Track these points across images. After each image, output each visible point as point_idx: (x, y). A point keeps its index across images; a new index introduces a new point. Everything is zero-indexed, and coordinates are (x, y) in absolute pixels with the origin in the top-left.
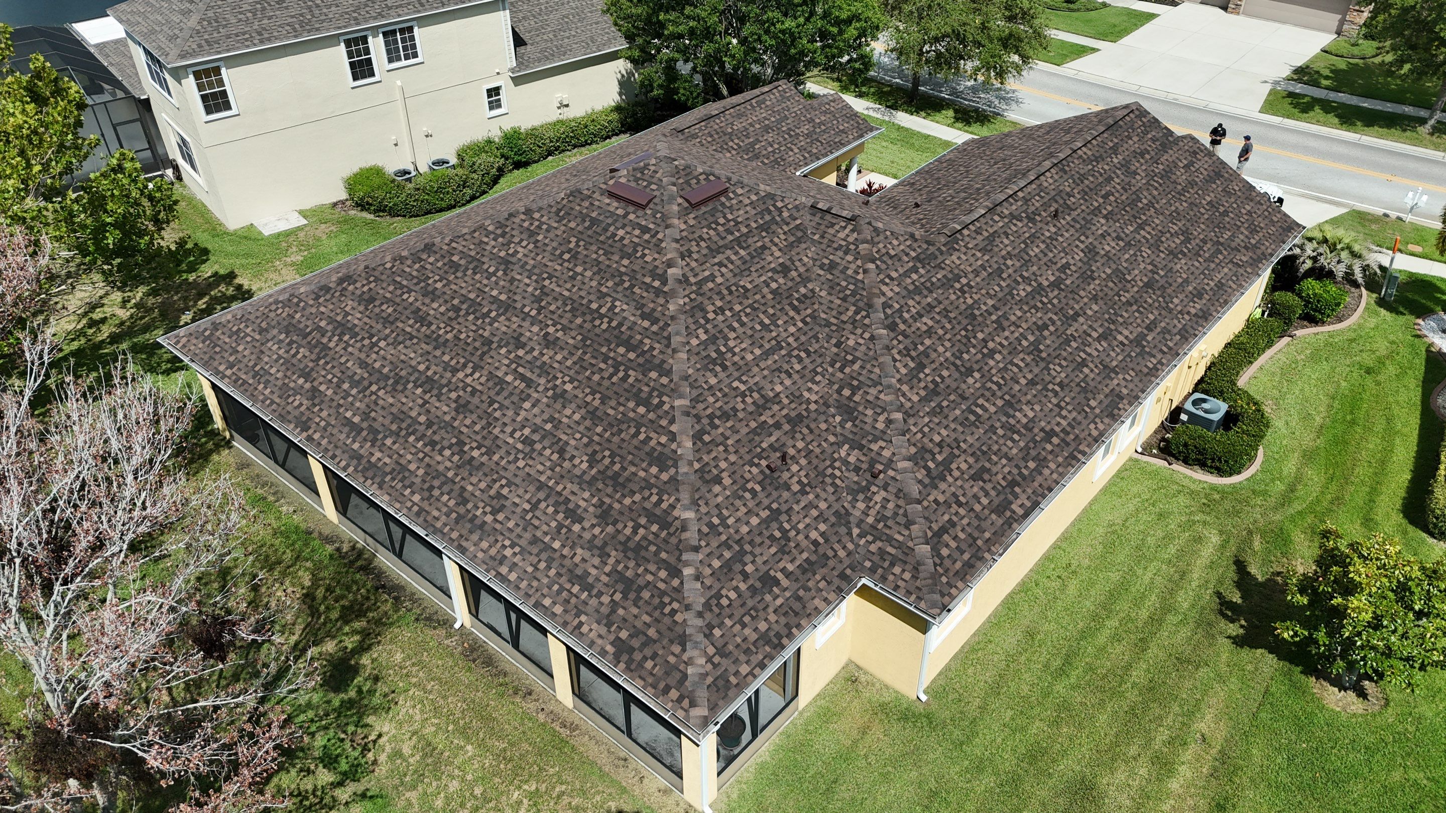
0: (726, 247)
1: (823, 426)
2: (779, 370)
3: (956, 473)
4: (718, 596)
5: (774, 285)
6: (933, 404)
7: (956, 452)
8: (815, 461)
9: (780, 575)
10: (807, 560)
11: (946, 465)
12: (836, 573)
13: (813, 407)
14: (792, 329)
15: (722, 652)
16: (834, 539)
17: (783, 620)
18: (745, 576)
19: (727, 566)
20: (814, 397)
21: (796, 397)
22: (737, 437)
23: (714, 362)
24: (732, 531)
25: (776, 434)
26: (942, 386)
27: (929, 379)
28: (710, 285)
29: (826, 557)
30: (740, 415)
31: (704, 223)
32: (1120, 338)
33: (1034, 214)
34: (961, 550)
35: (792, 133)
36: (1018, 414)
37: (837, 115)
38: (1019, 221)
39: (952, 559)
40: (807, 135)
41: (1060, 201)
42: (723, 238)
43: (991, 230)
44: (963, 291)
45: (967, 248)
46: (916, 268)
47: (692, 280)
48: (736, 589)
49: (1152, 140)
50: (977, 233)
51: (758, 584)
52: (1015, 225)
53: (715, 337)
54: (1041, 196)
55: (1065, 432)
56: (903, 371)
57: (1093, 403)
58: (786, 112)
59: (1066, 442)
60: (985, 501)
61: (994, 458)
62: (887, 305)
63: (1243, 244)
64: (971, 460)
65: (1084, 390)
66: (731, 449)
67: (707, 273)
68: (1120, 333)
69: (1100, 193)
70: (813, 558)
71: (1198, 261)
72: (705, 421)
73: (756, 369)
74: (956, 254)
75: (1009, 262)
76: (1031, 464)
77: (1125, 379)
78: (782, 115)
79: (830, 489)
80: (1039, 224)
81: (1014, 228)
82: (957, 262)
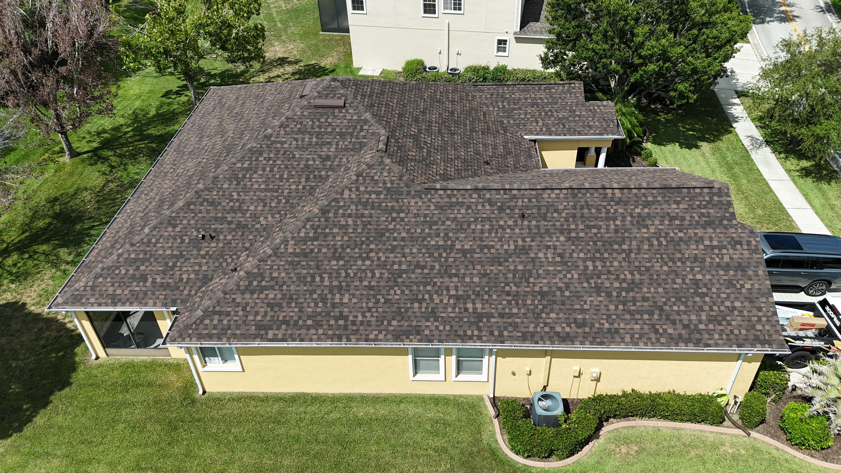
0: (309, 133)
3: (262, 296)
6: (296, 259)
8: (226, 248)
9: (150, 280)
10: (168, 284)
12: (173, 297)
13: (258, 226)
14: (293, 187)
15: (93, 288)
16: (191, 284)
17: (129, 296)
18: (138, 269)
19: (135, 260)
20: (264, 222)
21: (255, 217)
23: (236, 179)
24: (155, 249)
25: (225, 226)
28: (279, 146)
29: (178, 288)
30: (219, 207)
31: (312, 117)
32: (470, 306)
33: (509, 207)
34: (215, 327)
35: (549, 113)
36: (338, 296)
37: (597, 116)
38: (490, 205)
39: (206, 327)
40: (559, 118)
41: (543, 211)
42: (312, 128)
43: (460, 200)
44: (394, 219)
45: (430, 200)
46: (381, 193)
47: (273, 139)
48: (127, 271)
49: (703, 215)
50: (449, 196)
51: (138, 276)
52: (483, 206)
53: (251, 169)
54: (530, 201)
55: (354, 323)
56: (302, 235)
57: (394, 323)
58: (560, 100)
59: (346, 328)
60: (259, 318)
61: (293, 304)
62: (336, 200)
63: (686, 322)
64: (279, 296)
65: (400, 313)
66: (197, 218)
67: (284, 140)
68: (474, 303)
69: (587, 223)
70: (172, 284)
71: (617, 307)
72: (200, 200)
73: (252, 193)
74: (418, 200)
75: (448, 223)
76: (310, 322)
77: (437, 327)
78: (555, 101)
79: (217, 264)
80: (503, 215)
81: (480, 207)
82: (412, 204)
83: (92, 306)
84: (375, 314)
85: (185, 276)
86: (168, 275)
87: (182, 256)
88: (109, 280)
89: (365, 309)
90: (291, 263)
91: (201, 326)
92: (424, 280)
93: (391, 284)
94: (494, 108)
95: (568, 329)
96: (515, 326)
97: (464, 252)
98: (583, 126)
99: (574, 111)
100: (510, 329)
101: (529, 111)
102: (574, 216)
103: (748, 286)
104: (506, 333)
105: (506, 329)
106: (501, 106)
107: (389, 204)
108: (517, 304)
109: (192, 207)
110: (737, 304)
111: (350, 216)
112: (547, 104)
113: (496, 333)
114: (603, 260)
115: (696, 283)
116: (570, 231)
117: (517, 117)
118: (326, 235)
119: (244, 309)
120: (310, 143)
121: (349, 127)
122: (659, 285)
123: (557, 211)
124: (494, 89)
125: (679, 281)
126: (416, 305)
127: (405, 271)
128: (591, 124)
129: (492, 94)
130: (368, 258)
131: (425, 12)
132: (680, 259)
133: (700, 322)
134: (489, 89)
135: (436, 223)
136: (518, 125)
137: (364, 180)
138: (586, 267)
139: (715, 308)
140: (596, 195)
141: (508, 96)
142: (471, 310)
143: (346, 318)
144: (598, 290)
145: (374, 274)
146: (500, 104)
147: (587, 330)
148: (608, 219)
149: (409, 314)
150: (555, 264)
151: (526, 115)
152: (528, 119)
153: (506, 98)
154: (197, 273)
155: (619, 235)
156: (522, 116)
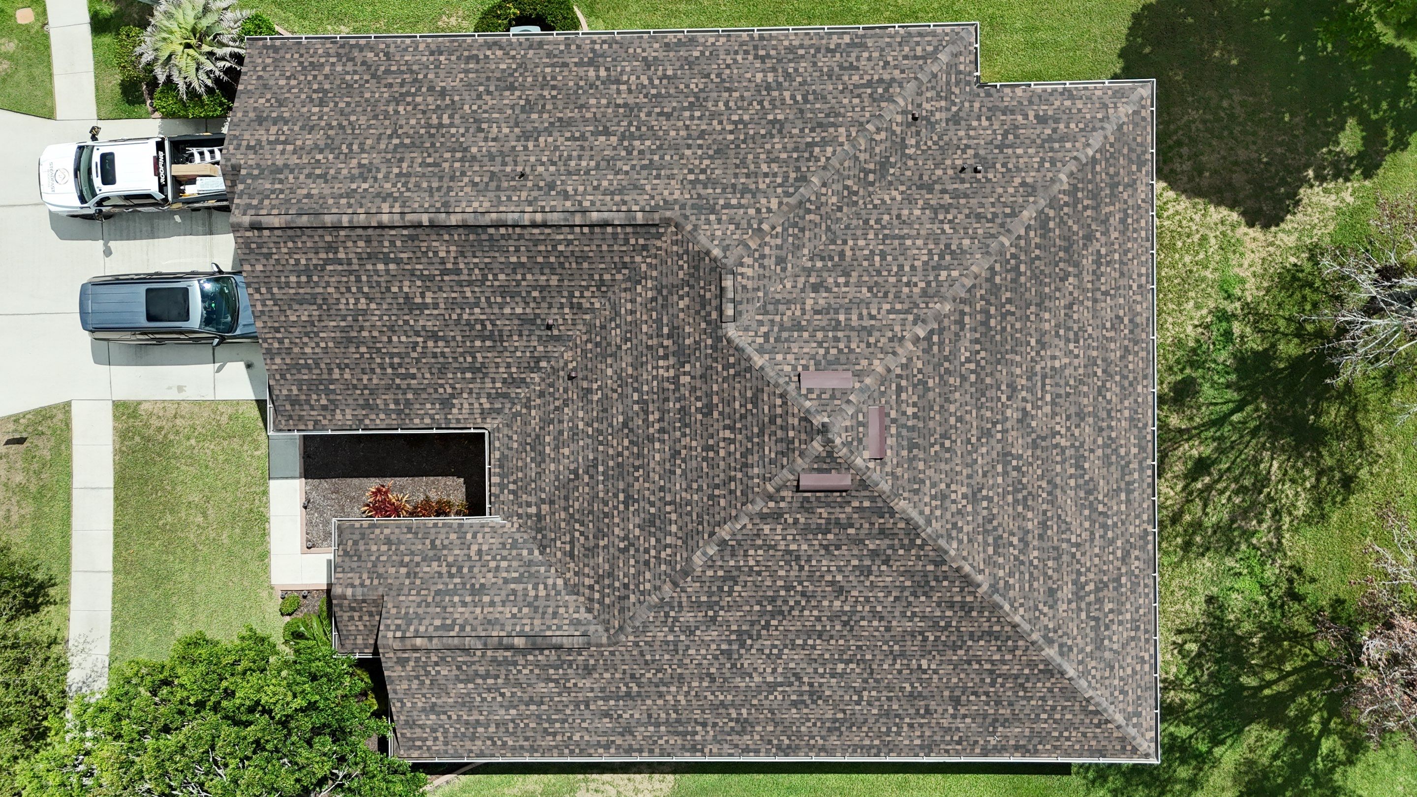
0: (853, 329)
1: (909, 173)
2: (904, 222)
5: (841, 280)
7: (851, 87)
8: (939, 158)
9: (1031, 118)
10: (1004, 114)
13: (902, 188)
14: (861, 243)
15: (1105, 107)
16: (974, 114)
17: (1051, 98)
18: (1055, 130)
19: (1062, 140)
20: (895, 193)
21: (909, 200)
22: (984, 200)
23: (952, 253)
25: (950, 187)
26: (809, 126)
28: (898, 306)
29: (989, 109)
30: (967, 211)
31: (852, 357)
32: (603, 73)
33: (540, 189)
35: (454, 570)
36: (770, 80)
37: (370, 565)
38: (566, 192)
39: (929, 43)
40: (439, 559)
41: (493, 185)
43: (608, 198)
44: (703, 171)
45: (653, 198)
46: (724, 207)
47: (911, 317)
48: (1067, 127)
49: (281, 182)
50: (625, 203)
51: (1050, 122)
52: (576, 190)
53: (934, 268)
54: (509, 198)
55: (746, 52)
56: (829, 150)
57: (696, 54)
58: (430, 599)
59: (756, 48)
60: (866, 55)
61: (825, 69)
62: (788, 194)
63: (350, 64)
64: (846, 78)
65: (691, 65)
66: (996, 196)
67: (892, 316)
68: (598, 77)
69: (436, 170)
70: (998, 113)
71: (426, 76)
72: (999, 221)
73: (922, 232)
74: (670, 198)
76: (801, 52)
77: (644, 51)
78: (438, 599)
80: (549, 179)
81: (581, 189)
82: (677, 193)
84: (720, 62)
85: (985, 123)
86: (1008, 124)
87: (999, 147)
88: (1088, 116)
89: (733, 66)
90: (837, 115)
91: (935, 43)
93: (703, 95)
95: (488, 53)
96: (549, 55)
98: (400, 542)
99: (408, 575)
100: (556, 52)
101: (490, 575)
102: (452, 179)
103: (262, 101)
104: (562, 47)
105: (562, 52)
107: (710, 191)
108: (544, 78)
109: (1008, 210)
110: (282, 82)
111: (766, 175)
113: (573, 47)
114: (429, 126)
115: (322, 103)
116: (462, 160)
117: (515, 564)
118: (796, 149)
119: (887, 63)
120: (848, 311)
121: (787, 340)
122: (367, 100)
123: (475, 184)
124: (549, 628)
125: (342, 105)
126: (670, 73)
127: (684, 109)
128: (384, 548)
129: (555, 614)
132: (332, 128)
133: (333, 64)
134: (559, 628)
135: (643, 167)
136: (515, 543)
137: (750, 225)
138: (451, 117)
139: (310, 78)
140: (416, 205)
141: (525, 610)
142: (602, 69)
143: (756, 57)
144: (443, 93)
145: (726, 104)
146: (542, 593)
147: (466, 53)
148: (408, 175)
149: (678, 64)
150: (489, 121)
155: (398, 156)
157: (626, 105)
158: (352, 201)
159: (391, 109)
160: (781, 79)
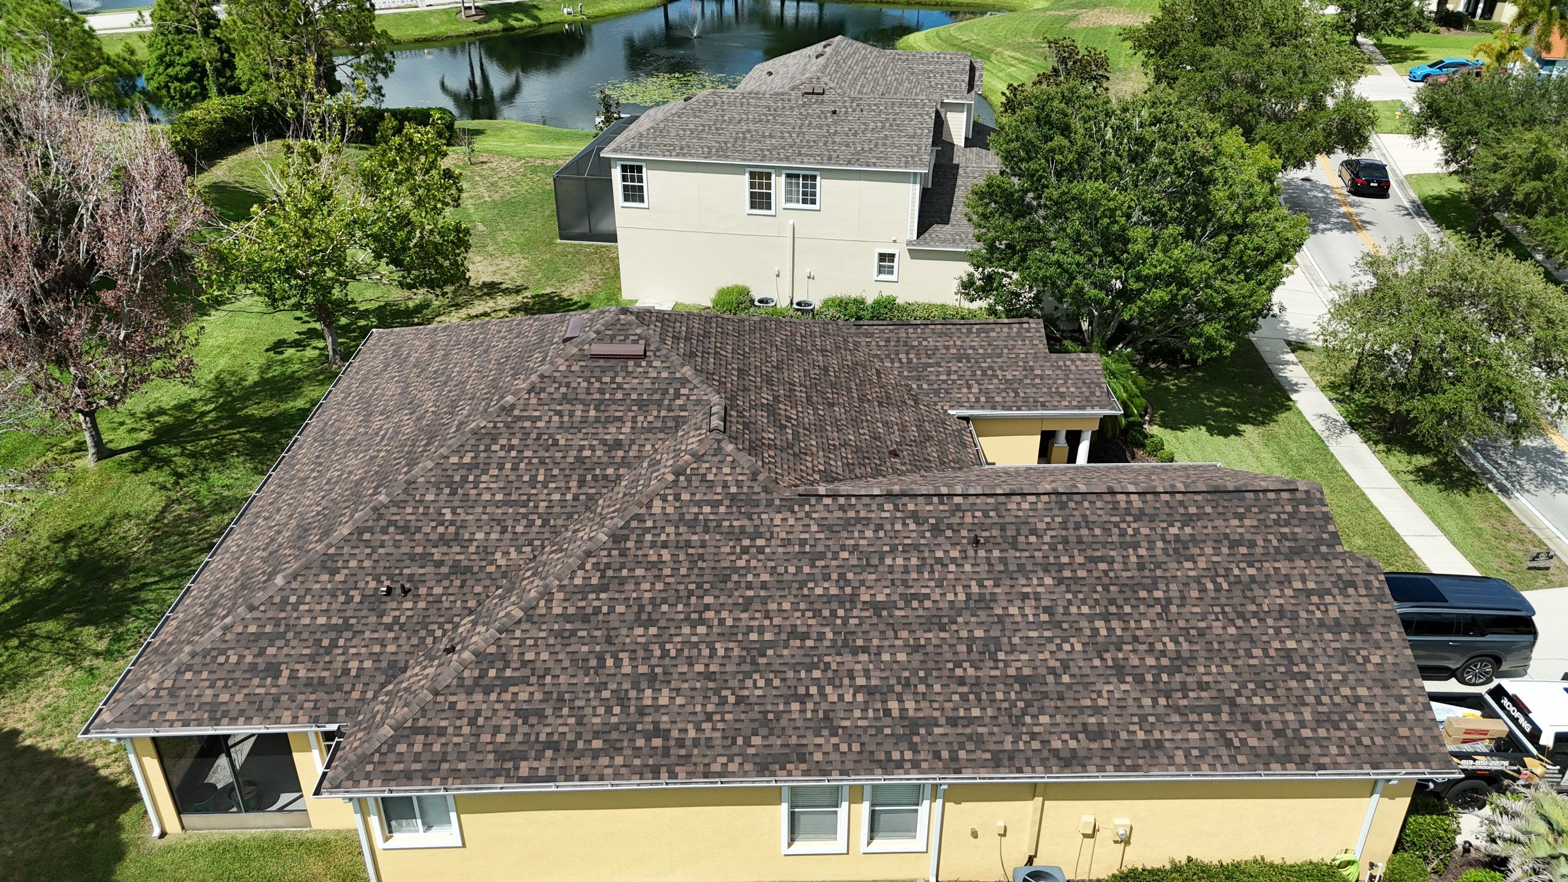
0: (582, 402)
1: (478, 589)
2: (499, 522)
3: (507, 697)
4: (223, 652)
5: (587, 453)
6: (568, 626)
7: (533, 680)
8: (432, 611)
9: (286, 673)
10: (322, 679)
11: (505, 684)
12: (331, 705)
13: (491, 569)
14: (556, 497)
15: (173, 692)
16: (365, 679)
17: (244, 706)
18: (262, 652)
19: (257, 637)
20: (502, 562)
21: (486, 552)
22: (391, 550)
23: (450, 483)
24: (295, 615)
25: (430, 569)
26: (601, 617)
27: (596, 603)
28: (527, 424)
29: (339, 688)
30: (417, 536)
31: (587, 374)
32: (893, 705)
33: (950, 527)
34: (417, 758)
35: (990, 372)
36: (648, 692)
37: (1072, 376)
38: (917, 524)
39: (400, 758)
40: (1007, 381)
41: (1010, 532)
42: (588, 393)
43: (863, 514)
44: (745, 550)
45: (808, 515)
46: (720, 503)
47: (516, 412)
48: (242, 657)
49: (1284, 536)
50: (842, 508)
51: (262, 666)
52: (904, 524)
53: (477, 466)
54: (986, 515)
55: (681, 743)
56: (578, 581)
57: (756, 740)
58: (1005, 351)
59: (666, 752)
60: (501, 738)
61: (565, 711)
62: (640, 518)
63: (1278, 726)
64: (538, 696)
65: (765, 722)
66: (375, 557)
67: (537, 413)
68: (901, 701)
69: (1089, 552)
70: (329, 681)
71: (1155, 700)
72: (383, 523)
73: (480, 510)
74: (787, 515)
75: (845, 555)
76: (597, 744)
77: (836, 746)
78: (998, 351)
79: (415, 641)
80: (941, 540)
81: (898, 527)
82: (777, 521)
83: (171, 726)
84: (720, 726)
85: (353, 665)
86: (322, 664)
87: (347, 626)
88: (205, 675)
89: (701, 717)
90: (559, 634)
91: (391, 757)
92: (807, 660)
93: (746, 667)
94: (892, 363)
95: (1073, 744)
96: (979, 740)
97: (876, 607)
98: (1050, 394)
99: (1032, 369)
100: (970, 746)
101: (954, 369)
102: (1065, 541)
103: (1375, 659)
104: (962, 754)
105: (962, 746)
106: (904, 360)
107: (735, 523)
108: (979, 700)
109: (367, 536)
110: (1362, 691)
111: (665, 545)
112: (985, 357)
113: (945, 754)
114: (1122, 617)
115: (1288, 654)
116: (1061, 568)
117: (933, 378)
118: (622, 582)
119: (472, 722)
120: (584, 420)
121: (655, 391)
122: (1224, 659)
123: (1034, 532)
124: (891, 331)
125: (1257, 652)
126: (795, 706)
127: (772, 644)
128: (1062, 390)
129: (888, 340)
130: (702, 621)
131: (753, 206)
132: (1255, 614)
133: (1303, 724)
134: (883, 331)
135: (822, 556)
136: (937, 392)
137: (689, 481)
138: (1095, 631)
139: (1325, 699)
140: (1099, 504)
141: (916, 343)
142: (896, 713)
143: (666, 734)
144: (1120, 671)
145: (713, 651)
146: (903, 356)
147: (1107, 744)
148: (1124, 546)
149: (784, 723)
150: (1040, 626)
151: (949, 374)
152: (954, 381)
153: (913, 347)
154: (377, 658)
155: (1147, 573)
156: (943, 377)
157: (855, 651)
158: (1181, 510)
159: (1185, 646)
160: (633, 694)
